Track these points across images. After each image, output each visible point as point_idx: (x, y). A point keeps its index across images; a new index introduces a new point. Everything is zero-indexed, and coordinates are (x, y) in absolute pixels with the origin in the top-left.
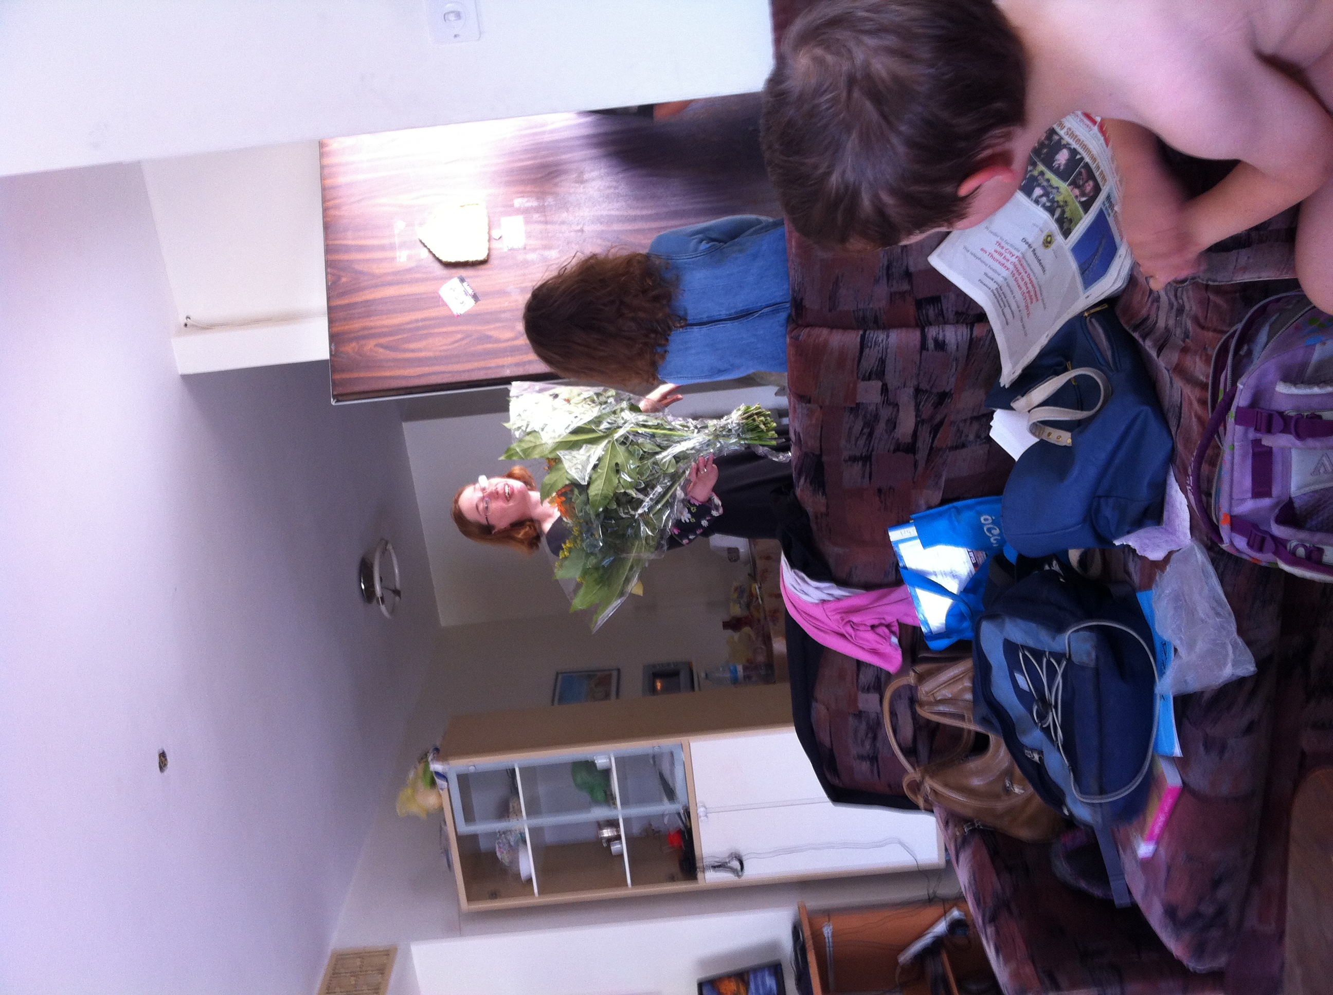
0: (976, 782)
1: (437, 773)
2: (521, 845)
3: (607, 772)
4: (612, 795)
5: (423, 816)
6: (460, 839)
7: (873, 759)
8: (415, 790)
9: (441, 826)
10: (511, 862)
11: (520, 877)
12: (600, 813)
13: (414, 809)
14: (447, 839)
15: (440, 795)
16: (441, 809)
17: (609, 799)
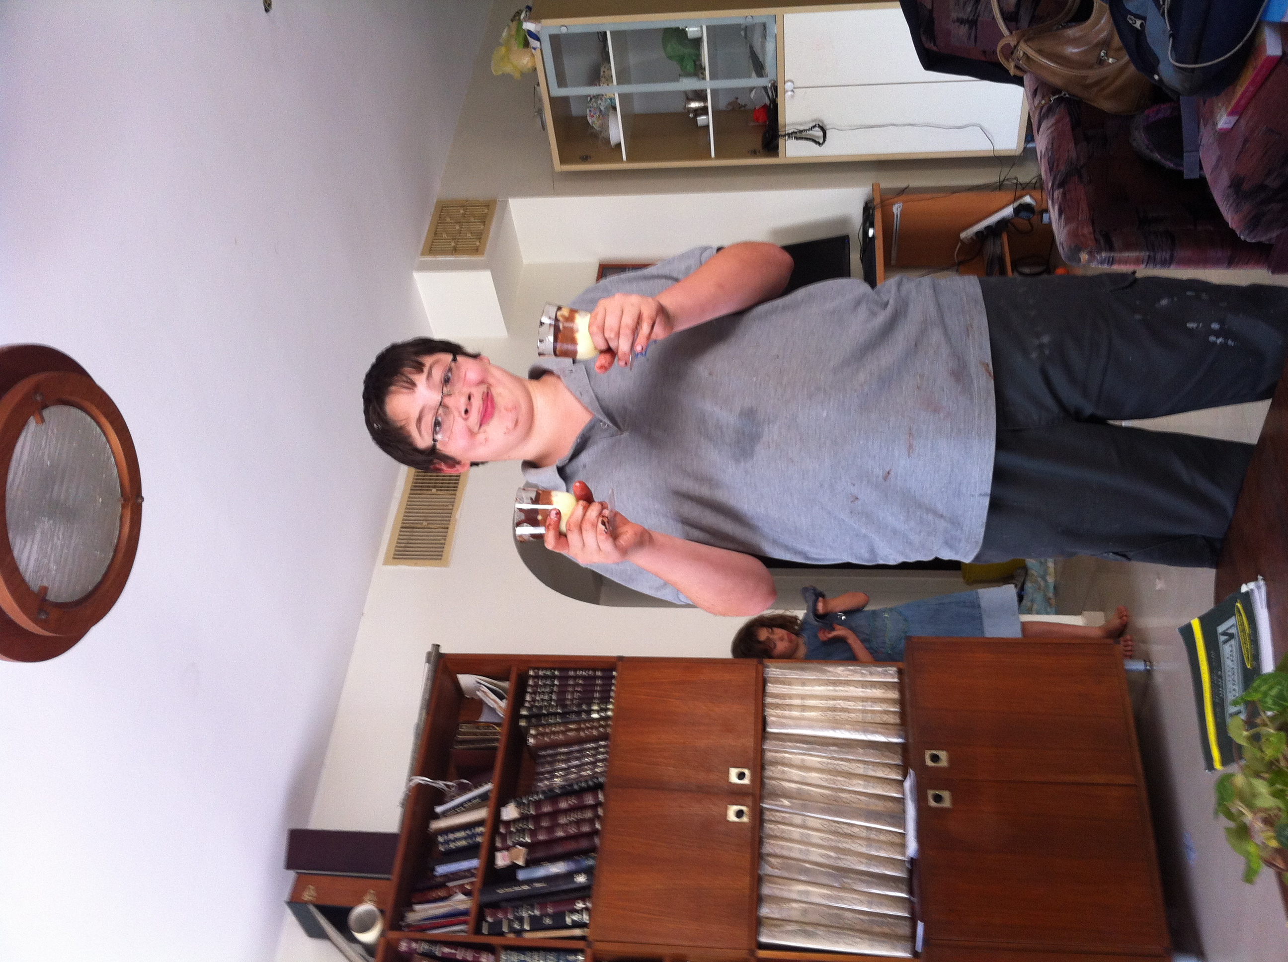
0: (1072, 50)
1: (530, 33)
2: (611, 110)
3: (698, 41)
4: (701, 65)
5: (517, 75)
6: (552, 100)
7: (972, 23)
8: (509, 50)
9: (534, 87)
10: (602, 126)
11: (609, 142)
12: (689, 84)
13: (508, 69)
14: (540, 100)
15: (533, 55)
16: (535, 69)
17: (698, 71)
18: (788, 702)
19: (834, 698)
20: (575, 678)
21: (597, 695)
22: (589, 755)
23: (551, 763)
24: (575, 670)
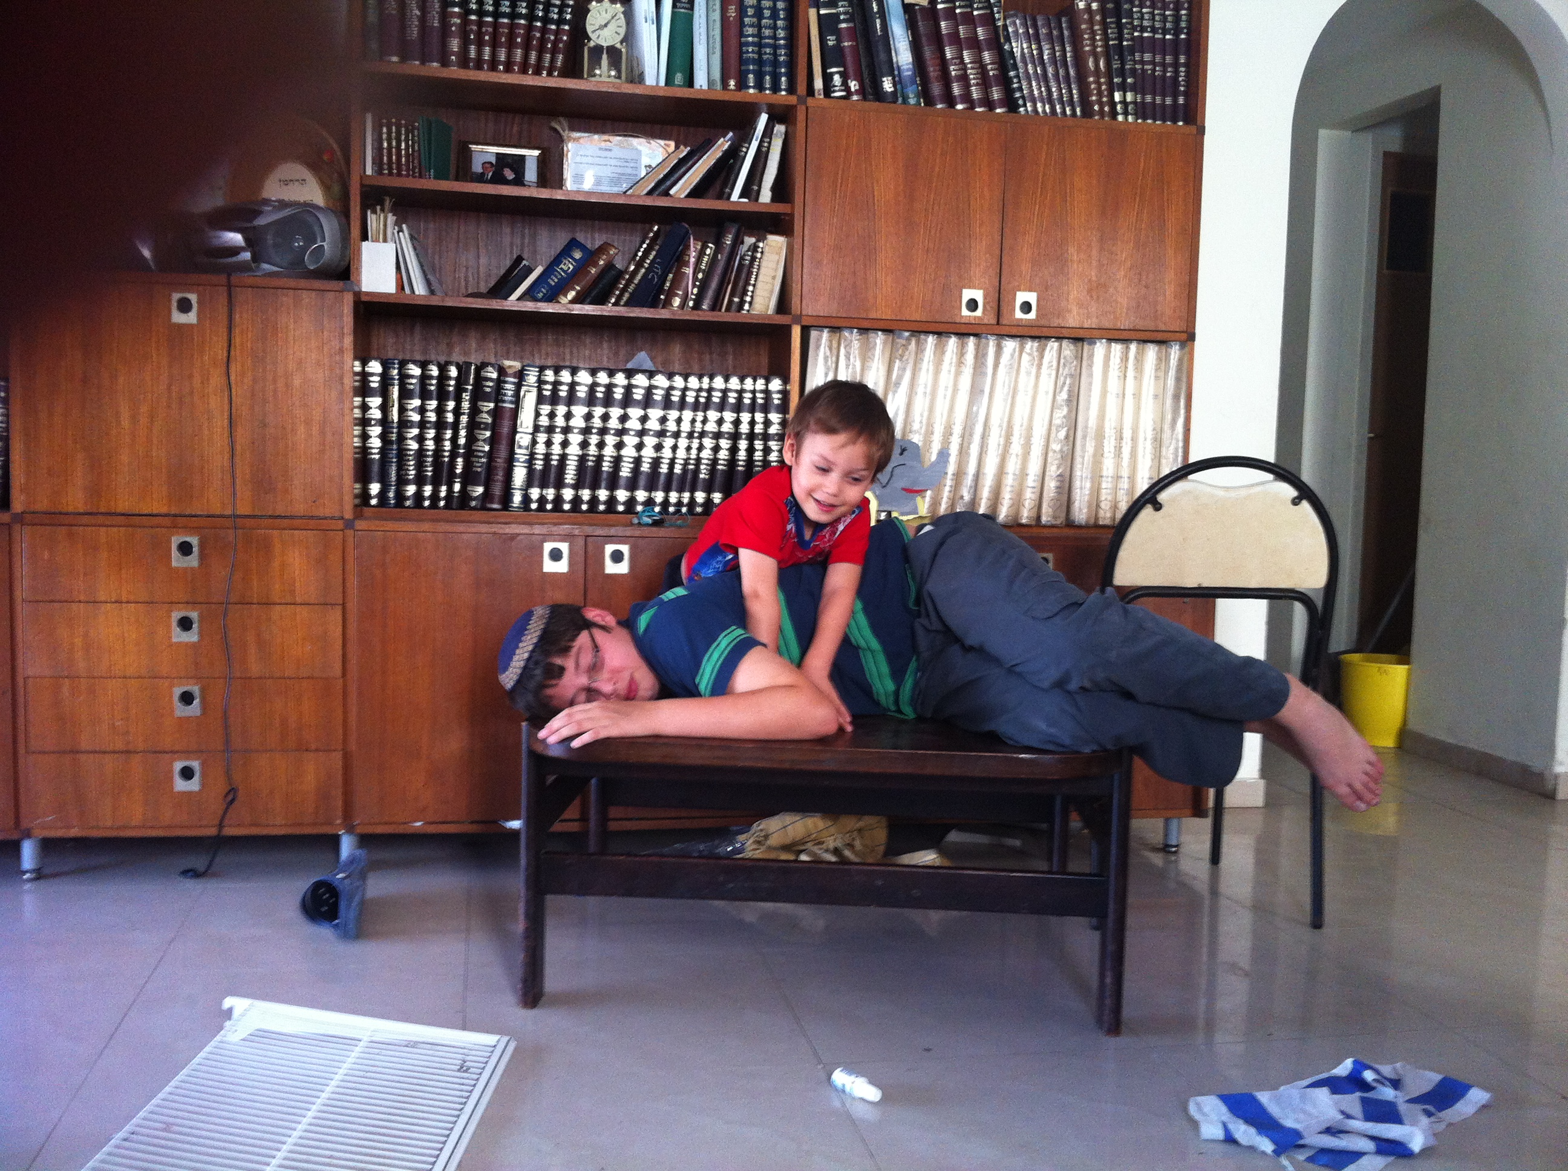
18: (1131, 373)
19: (1134, 439)
20: (1176, 65)
21: (1149, 99)
22: (1060, 90)
23: (1050, 36)
24: (1187, 65)
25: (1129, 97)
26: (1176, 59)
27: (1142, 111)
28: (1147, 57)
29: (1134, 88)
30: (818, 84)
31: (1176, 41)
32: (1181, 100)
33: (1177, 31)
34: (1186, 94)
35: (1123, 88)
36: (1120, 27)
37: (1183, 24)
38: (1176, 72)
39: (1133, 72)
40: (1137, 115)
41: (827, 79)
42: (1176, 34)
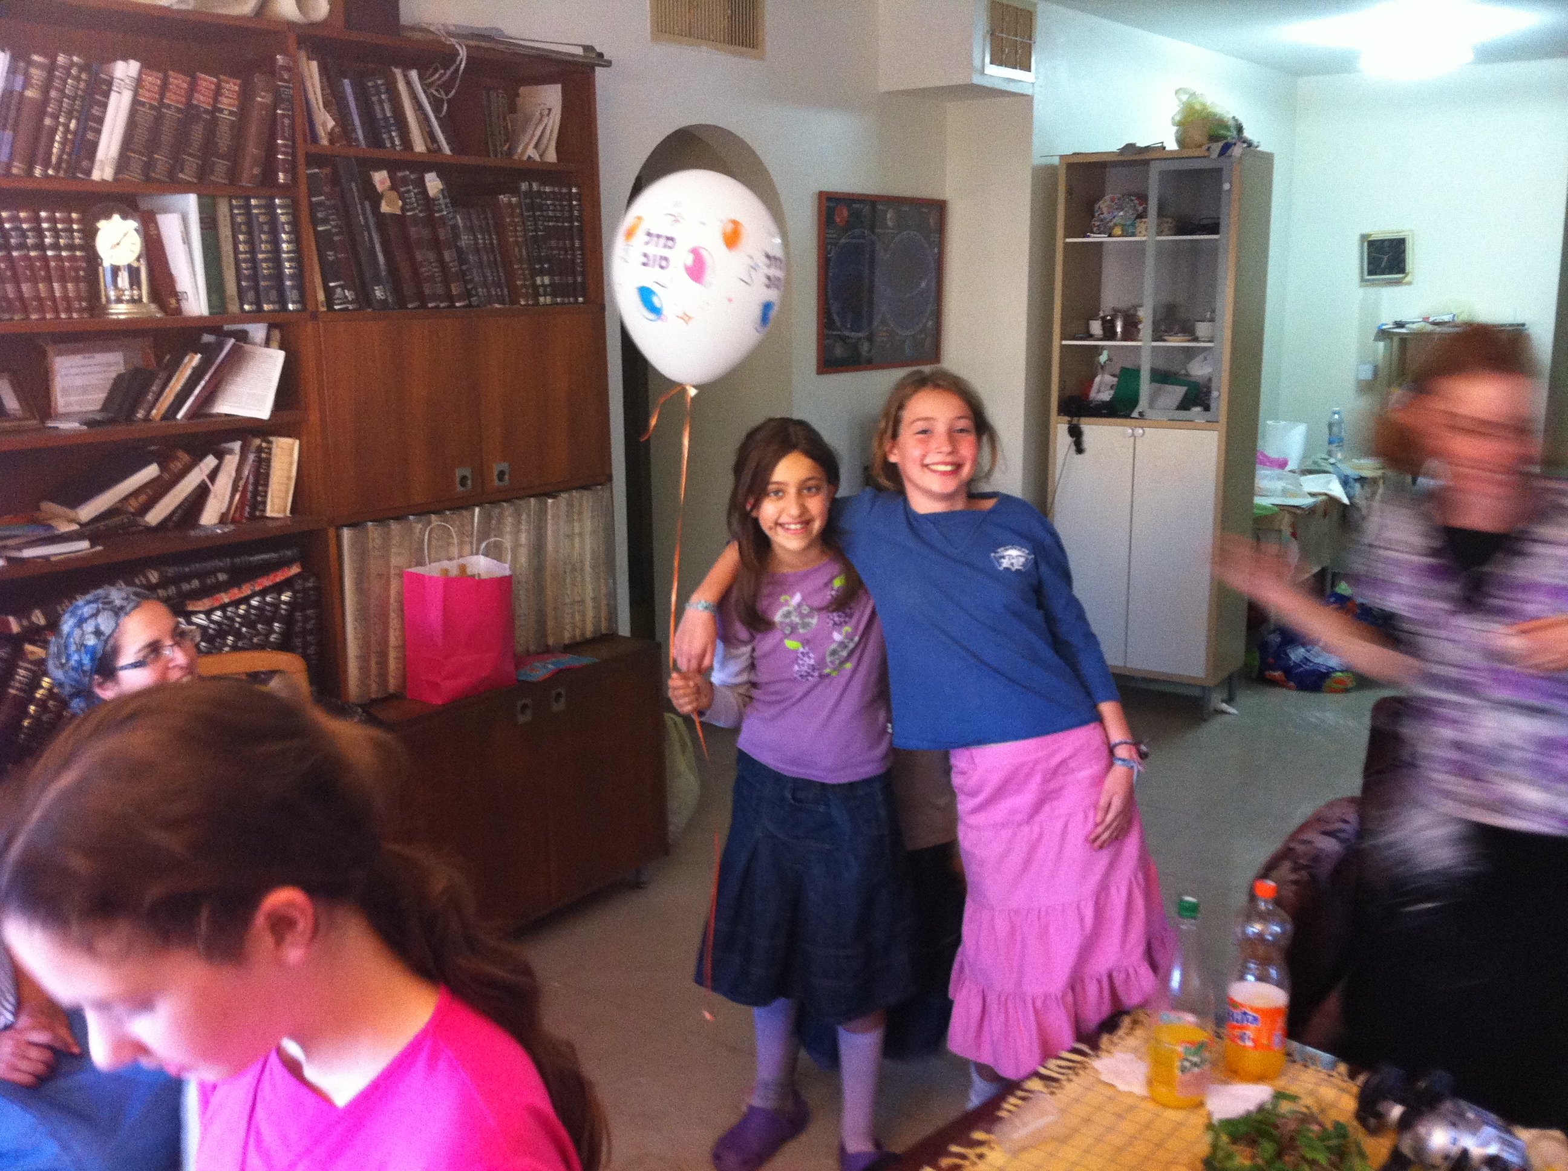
4: (1165, 337)
17: (1159, 333)
20: (573, 249)
21: (558, 280)
23: (481, 226)
24: (582, 249)
25: (547, 280)
26: (573, 245)
27: (555, 290)
28: (553, 243)
29: (550, 273)
30: (321, 296)
31: (571, 228)
32: (579, 279)
33: (571, 219)
34: (583, 273)
35: (542, 272)
36: (535, 219)
37: (576, 213)
38: (574, 255)
39: (548, 260)
40: (554, 295)
41: (329, 292)
42: (571, 222)
